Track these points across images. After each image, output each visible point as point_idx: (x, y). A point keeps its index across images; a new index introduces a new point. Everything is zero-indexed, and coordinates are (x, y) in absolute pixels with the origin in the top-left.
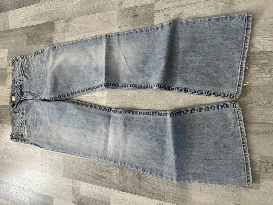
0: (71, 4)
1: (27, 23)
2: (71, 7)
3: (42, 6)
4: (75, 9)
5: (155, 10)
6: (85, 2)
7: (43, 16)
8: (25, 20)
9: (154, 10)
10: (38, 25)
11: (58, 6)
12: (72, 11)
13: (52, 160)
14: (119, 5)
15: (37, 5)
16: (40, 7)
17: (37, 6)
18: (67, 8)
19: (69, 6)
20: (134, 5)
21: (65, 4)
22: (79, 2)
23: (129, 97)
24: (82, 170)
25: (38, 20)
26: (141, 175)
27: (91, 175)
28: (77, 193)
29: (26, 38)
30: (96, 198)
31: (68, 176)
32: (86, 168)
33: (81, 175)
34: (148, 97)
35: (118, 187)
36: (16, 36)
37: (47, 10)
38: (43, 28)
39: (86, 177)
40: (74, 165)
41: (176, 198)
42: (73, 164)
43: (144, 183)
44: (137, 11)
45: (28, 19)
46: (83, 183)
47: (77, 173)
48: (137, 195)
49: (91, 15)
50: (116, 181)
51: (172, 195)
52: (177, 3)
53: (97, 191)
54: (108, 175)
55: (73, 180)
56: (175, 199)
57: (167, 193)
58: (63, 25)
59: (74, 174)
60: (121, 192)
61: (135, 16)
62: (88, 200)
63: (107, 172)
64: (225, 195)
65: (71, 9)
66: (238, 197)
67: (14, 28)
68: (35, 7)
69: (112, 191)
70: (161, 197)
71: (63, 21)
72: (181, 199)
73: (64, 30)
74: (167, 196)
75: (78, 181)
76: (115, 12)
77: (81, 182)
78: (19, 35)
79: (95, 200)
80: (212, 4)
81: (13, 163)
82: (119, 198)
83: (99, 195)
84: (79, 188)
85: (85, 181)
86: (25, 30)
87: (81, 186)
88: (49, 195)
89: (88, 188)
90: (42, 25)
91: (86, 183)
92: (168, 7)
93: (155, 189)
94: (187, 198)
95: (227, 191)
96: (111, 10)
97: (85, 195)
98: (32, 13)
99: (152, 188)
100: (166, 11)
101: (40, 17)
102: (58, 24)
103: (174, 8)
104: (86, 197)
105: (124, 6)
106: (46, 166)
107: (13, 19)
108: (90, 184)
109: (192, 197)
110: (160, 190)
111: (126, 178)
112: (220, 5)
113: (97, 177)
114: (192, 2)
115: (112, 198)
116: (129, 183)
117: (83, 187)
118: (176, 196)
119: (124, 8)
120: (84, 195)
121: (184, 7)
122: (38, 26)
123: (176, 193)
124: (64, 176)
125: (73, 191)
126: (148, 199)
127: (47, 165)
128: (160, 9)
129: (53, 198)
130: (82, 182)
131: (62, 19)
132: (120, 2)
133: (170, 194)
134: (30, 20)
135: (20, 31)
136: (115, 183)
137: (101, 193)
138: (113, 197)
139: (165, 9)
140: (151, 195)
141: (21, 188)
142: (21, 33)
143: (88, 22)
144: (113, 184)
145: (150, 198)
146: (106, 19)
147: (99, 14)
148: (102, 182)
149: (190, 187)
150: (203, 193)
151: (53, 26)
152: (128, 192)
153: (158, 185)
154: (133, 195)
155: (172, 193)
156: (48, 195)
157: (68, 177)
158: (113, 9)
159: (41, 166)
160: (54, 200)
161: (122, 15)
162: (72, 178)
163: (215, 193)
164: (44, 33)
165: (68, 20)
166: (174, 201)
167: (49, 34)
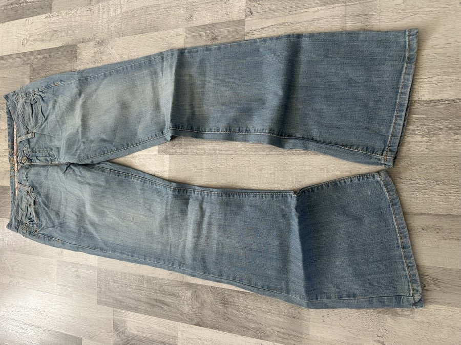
0: (105, 16)
1: (29, 45)
2: (105, 20)
3: (56, 18)
4: (113, 24)
5: (246, 29)
6: (130, 14)
7: (58, 35)
8: (25, 41)
9: (244, 30)
10: (49, 49)
11: (84, 19)
12: (108, 29)
13: (78, 276)
14: (186, 19)
15: (47, 15)
16: (53, 19)
17: (47, 17)
18: (98, 23)
19: (103, 19)
20: (211, 21)
21: (96, 15)
22: (119, 13)
23: (206, 171)
24: (129, 292)
25: (50, 41)
26: (227, 299)
27: (144, 300)
28: (122, 330)
29: (28, 72)
30: (154, 337)
31: (107, 302)
32: (136, 289)
33: (128, 300)
34: (237, 172)
35: (189, 319)
36: (11, 68)
37: (65, 25)
38: (58, 56)
39: (137, 303)
40: (115, 284)
41: (283, 333)
42: (114, 282)
43: (232, 312)
44: (217, 31)
45: (31, 39)
46: (132, 313)
47: (121, 298)
48: (221, 330)
49: (139, 35)
50: (186, 309)
51: (278, 329)
52: (281, 20)
53: (155, 327)
54: (172, 300)
55: (115, 309)
56: (282, 336)
57: (270, 326)
58: (92, 51)
59: (116, 300)
60: (195, 326)
61: (214, 39)
62: (141, 341)
63: (172, 294)
64: (361, 328)
65: (105, 24)
66: (381, 330)
67: (7, 54)
68: (44, 20)
69: (180, 326)
70: (260, 333)
71: (92, 43)
72: (292, 335)
73: (94, 59)
74: (270, 332)
75: (122, 311)
76: (181, 31)
77: (127, 312)
78: (16, 67)
79: (153, 341)
80: (338, 23)
81: (10, 282)
82: (192, 336)
83: (159, 333)
84: (125, 322)
85: (136, 310)
86: (27, 58)
87: (129, 319)
88: (74, 335)
89: (140, 322)
90: (57, 49)
91: (136, 314)
92: (267, 26)
93: (250, 321)
94: (302, 333)
95: (365, 321)
96: (174, 28)
97: (136, 333)
98: (38, 29)
99: (246, 318)
100: (264, 32)
101: (53, 35)
102: (83, 49)
103: (277, 28)
104: (137, 336)
105: (195, 22)
106: (68, 287)
107: (5, 38)
108: (144, 315)
109: (310, 333)
110: (258, 322)
111: (202, 305)
112: (350, 25)
113: (155, 303)
114: (305, 19)
115: (180, 336)
116: (207, 313)
117: (132, 320)
118: (284, 331)
119: (195, 25)
120: (133, 334)
121: (293, 27)
122: (50, 51)
123: (283, 326)
124: (99, 302)
125: (116, 327)
126: (240, 338)
127: (69, 285)
128: (254, 28)
129: (80, 340)
130: (130, 312)
131: (90, 40)
132: (188, 15)
133: (274, 328)
134: (35, 40)
135: (17, 60)
136: (185, 312)
137: (162, 329)
138: (182, 335)
139: (263, 28)
140: (244, 330)
141: (26, 324)
142: (20, 63)
143: (135, 47)
144: (182, 313)
145: (242, 335)
146: (166, 43)
147: (153, 35)
148: (164, 311)
149: (306, 316)
150: (326, 326)
151: (76, 52)
152: (207, 327)
153: (255, 314)
154: (215, 331)
155: (277, 327)
156: (72, 334)
157: (105, 304)
158: (176, 27)
159: (59, 287)
160: (83, 342)
161: (192, 37)
162: (113, 306)
163: (345, 325)
164: (59, 64)
165: (101, 43)
166: (280, 340)
167: (68, 65)
